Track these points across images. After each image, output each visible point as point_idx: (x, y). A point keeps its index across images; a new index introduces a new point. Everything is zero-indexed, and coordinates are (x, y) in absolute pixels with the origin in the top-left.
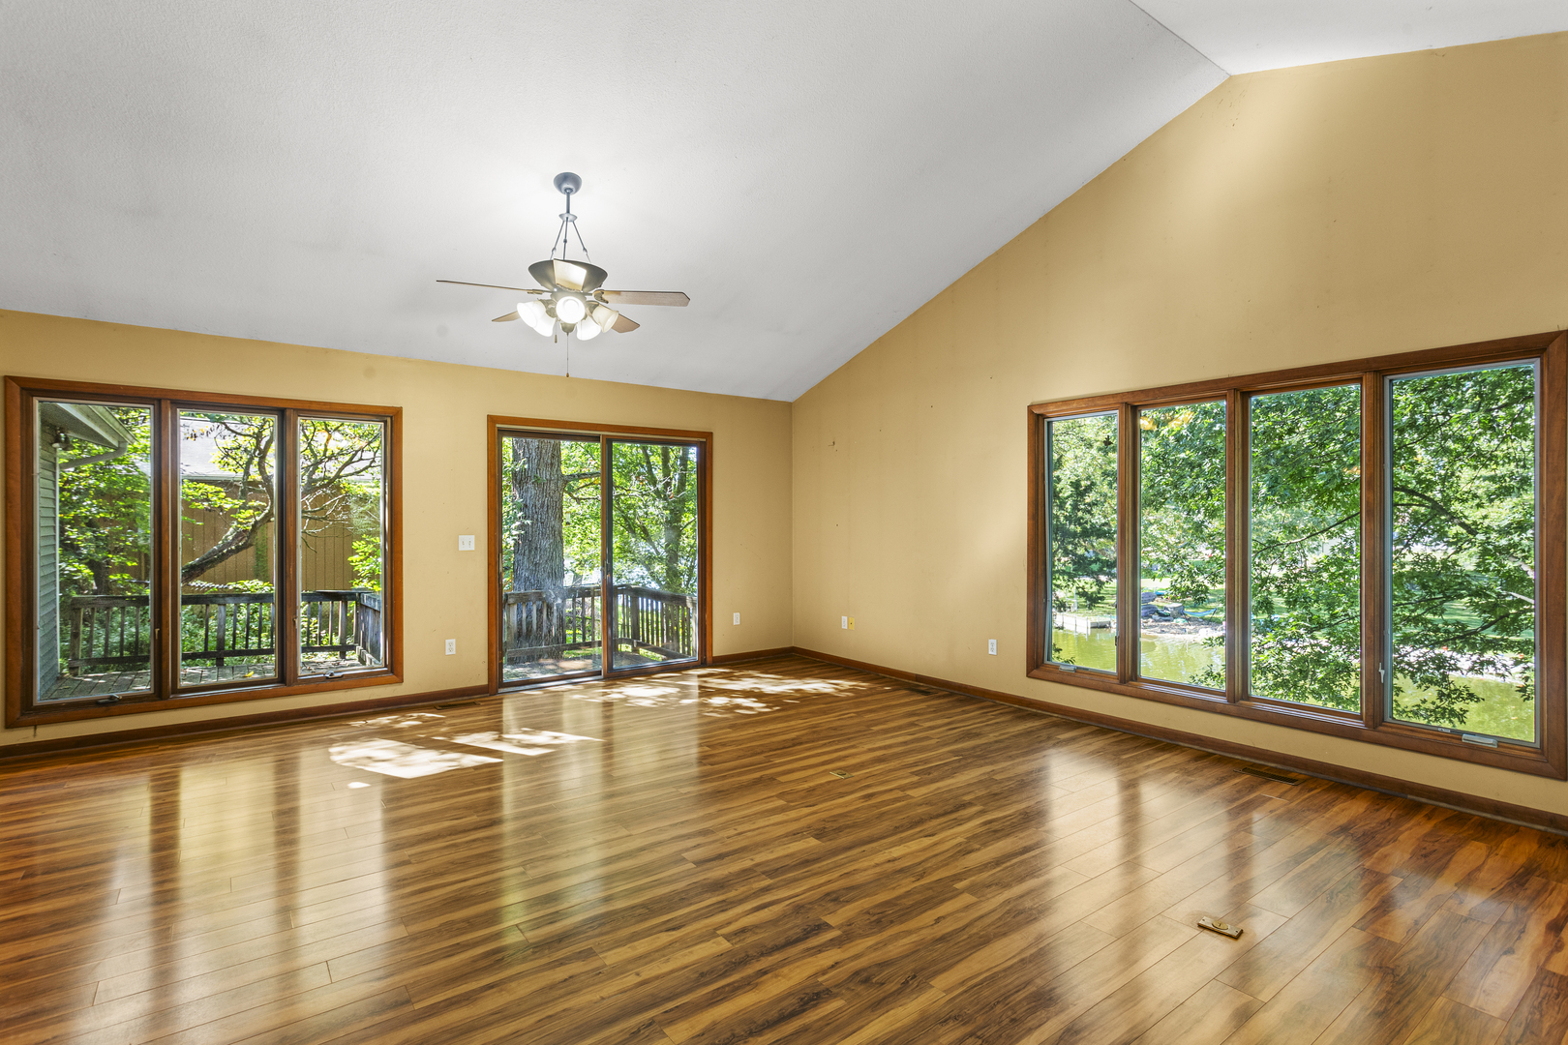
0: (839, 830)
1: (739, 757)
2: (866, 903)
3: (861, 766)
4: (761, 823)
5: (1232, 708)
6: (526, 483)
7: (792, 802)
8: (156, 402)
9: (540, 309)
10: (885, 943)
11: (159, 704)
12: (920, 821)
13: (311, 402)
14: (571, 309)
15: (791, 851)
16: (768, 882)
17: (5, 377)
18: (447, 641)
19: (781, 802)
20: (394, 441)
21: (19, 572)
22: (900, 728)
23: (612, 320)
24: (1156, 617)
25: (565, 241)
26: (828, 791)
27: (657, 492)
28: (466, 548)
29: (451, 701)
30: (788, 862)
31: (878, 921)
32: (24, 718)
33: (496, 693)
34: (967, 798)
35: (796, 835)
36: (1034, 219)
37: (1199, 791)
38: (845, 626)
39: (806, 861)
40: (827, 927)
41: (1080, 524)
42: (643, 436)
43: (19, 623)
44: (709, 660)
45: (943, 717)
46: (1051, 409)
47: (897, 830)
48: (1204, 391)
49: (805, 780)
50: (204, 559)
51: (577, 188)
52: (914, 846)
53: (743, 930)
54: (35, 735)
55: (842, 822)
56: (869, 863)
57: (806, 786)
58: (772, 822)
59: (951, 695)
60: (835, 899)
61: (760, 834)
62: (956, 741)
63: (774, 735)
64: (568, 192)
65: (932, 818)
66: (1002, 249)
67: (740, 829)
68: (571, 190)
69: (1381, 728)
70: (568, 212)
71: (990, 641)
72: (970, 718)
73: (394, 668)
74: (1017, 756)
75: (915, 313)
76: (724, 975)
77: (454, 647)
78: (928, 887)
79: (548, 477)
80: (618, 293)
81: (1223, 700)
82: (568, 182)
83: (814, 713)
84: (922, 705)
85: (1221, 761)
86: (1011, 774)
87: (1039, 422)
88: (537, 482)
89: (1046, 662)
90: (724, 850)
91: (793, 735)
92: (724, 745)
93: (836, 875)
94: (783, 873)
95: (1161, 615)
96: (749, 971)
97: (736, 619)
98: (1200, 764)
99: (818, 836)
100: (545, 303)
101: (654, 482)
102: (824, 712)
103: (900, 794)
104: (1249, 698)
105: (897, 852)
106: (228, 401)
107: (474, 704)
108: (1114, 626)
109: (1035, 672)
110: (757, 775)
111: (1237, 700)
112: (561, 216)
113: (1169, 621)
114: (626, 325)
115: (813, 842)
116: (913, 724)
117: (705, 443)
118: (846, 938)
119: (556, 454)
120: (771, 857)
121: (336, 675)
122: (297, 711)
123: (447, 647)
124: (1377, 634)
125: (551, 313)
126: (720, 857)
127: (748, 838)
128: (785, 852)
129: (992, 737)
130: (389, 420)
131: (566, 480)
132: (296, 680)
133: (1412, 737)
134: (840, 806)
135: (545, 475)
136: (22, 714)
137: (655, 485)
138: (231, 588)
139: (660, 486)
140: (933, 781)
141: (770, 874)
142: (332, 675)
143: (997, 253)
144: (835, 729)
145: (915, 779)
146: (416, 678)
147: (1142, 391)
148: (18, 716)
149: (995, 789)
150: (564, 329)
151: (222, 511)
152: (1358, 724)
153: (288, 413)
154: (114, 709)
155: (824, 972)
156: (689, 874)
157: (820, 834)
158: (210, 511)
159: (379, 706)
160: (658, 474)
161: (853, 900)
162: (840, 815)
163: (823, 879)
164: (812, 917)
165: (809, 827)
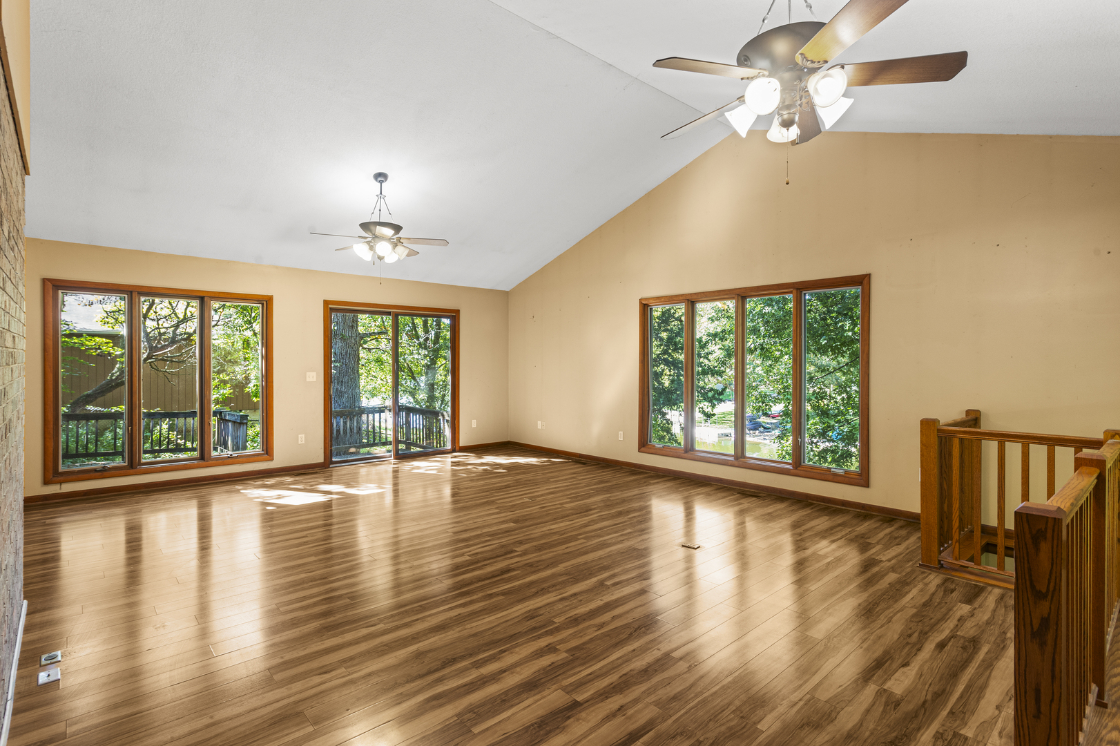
0: (526, 520)
1: (475, 494)
2: (534, 544)
3: (542, 495)
4: (486, 518)
5: (736, 463)
6: (336, 338)
7: (502, 510)
8: (129, 293)
9: (366, 247)
10: (541, 555)
11: (132, 471)
12: (568, 516)
13: (219, 293)
14: (383, 248)
15: (501, 528)
16: (489, 538)
17: (44, 279)
18: (300, 436)
20: (268, 315)
21: (52, 393)
22: (566, 479)
23: (407, 251)
24: (762, 429)
25: (380, 210)
26: (523, 506)
27: (420, 344)
28: (311, 380)
29: (302, 471)
30: (499, 531)
31: (539, 549)
32: (55, 478)
33: (329, 467)
34: (593, 507)
35: (503, 522)
36: (642, 194)
37: (710, 502)
38: (539, 427)
39: (508, 531)
40: (516, 551)
41: (701, 366)
42: (413, 312)
43: (52, 423)
44: (457, 448)
45: (590, 474)
46: (651, 301)
47: (555, 519)
48: (724, 295)
49: (510, 502)
50: (96, 390)
51: (386, 179)
52: (562, 524)
53: (477, 553)
54: (60, 489)
55: (527, 517)
56: (537, 531)
57: (511, 504)
58: (492, 518)
59: (599, 464)
60: (521, 543)
61: (486, 522)
62: (595, 485)
63: (495, 484)
64: (381, 182)
65: (573, 514)
66: (626, 209)
67: (476, 521)
68: (383, 181)
69: (799, 468)
70: (381, 193)
71: (620, 432)
72: (606, 474)
73: (268, 450)
74: (625, 490)
75: (579, 242)
76: (468, 566)
77: (303, 439)
78: (564, 538)
79: (350, 335)
80: (409, 239)
81: (732, 459)
82: (381, 177)
83: (518, 474)
84: (581, 469)
85: (729, 490)
86: (620, 497)
87: (645, 308)
88: (343, 339)
89: (649, 443)
91: (506, 484)
92: (467, 488)
93: (521, 535)
95: (765, 428)
96: (479, 565)
97: (474, 424)
98: (717, 491)
99: (515, 522)
100: (368, 243)
101: (418, 337)
102: (524, 473)
103: (559, 506)
104: (744, 457)
105: (552, 527)
106: (171, 292)
107: (316, 473)
108: (733, 435)
109: (643, 449)
110: (485, 500)
111: (739, 458)
112: (377, 196)
113: (770, 432)
114: (412, 253)
115: (512, 524)
116: (573, 478)
117: (454, 316)
118: (525, 553)
119: (355, 321)
120: (491, 530)
121: (234, 455)
122: (212, 476)
123: (300, 439)
124: (798, 421)
125: (371, 248)
126: (466, 531)
128: (498, 528)
129: (615, 482)
130: (265, 303)
131: (362, 336)
132: (210, 458)
133: (810, 472)
134: (527, 511)
135: (348, 333)
136: (54, 477)
137: (418, 339)
138: (113, 411)
139: (422, 340)
140: (577, 501)
142: (231, 455)
143: (624, 211)
144: (529, 480)
145: (569, 500)
146: (281, 458)
147: (695, 294)
148: (51, 477)
149: (609, 503)
150: (378, 258)
151: (110, 356)
152: (790, 467)
153: (206, 299)
154: (105, 474)
155: (512, 564)
158: (101, 356)
159: (259, 474)
160: (421, 331)
161: (529, 543)
162: (527, 515)
163: (516, 537)
164: (509, 549)
165: (511, 519)
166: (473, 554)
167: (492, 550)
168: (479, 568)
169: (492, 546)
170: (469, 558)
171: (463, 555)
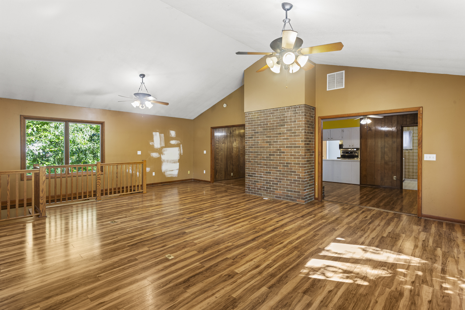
0: (178, 235)
4: (201, 235)
7: (192, 242)
15: (193, 229)
16: (197, 223)
19: (195, 242)
35: (191, 232)
39: (189, 227)
40: (186, 219)
55: (177, 237)
58: (198, 235)
60: (184, 222)
61: (201, 232)
67: (206, 233)
90: (209, 228)
93: (183, 225)
94: (194, 225)
99: (185, 232)
110: (206, 253)
115: (187, 231)
118: (183, 218)
120: (197, 228)
127: (204, 231)
128: (194, 228)
141: (197, 225)
156: (215, 223)
157: (184, 233)
161: (180, 222)
162: (177, 239)
163: (185, 225)
164: (189, 220)
165: (187, 235)
166: (202, 217)
167: (196, 219)
168: (199, 214)
169: (196, 220)
170: (203, 216)
171: (206, 217)
